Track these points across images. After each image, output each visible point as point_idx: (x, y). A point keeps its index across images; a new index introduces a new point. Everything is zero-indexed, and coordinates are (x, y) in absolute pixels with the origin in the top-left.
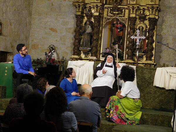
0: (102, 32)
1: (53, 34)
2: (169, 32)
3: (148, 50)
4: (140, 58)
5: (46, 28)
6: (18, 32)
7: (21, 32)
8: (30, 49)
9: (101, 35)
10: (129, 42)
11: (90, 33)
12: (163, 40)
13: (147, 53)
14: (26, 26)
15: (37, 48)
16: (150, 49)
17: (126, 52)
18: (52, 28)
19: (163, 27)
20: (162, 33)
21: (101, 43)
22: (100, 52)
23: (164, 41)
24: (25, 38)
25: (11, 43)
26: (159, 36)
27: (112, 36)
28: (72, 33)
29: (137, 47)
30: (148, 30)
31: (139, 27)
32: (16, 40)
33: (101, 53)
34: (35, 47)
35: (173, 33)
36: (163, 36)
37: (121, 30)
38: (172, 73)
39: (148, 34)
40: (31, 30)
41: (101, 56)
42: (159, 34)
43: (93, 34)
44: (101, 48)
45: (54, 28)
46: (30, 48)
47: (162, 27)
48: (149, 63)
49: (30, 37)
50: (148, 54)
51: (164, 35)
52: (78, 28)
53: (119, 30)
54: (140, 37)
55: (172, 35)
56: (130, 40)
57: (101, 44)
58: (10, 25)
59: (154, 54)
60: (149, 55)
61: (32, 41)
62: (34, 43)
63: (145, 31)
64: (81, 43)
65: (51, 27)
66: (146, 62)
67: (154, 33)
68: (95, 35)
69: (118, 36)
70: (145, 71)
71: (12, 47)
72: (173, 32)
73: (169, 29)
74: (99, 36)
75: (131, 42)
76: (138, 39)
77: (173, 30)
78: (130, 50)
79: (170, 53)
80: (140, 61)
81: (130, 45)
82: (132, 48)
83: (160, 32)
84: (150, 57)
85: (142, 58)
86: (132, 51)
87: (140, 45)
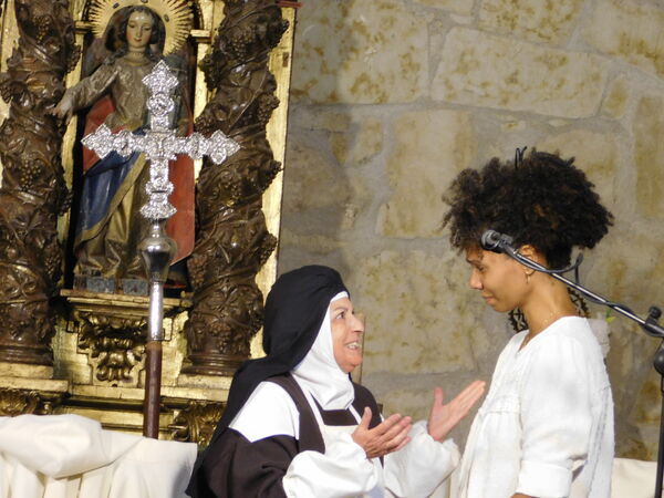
2: (424, 74)
3: (209, 266)
4: (124, 350)
10: (13, 172)
12: (358, 150)
13: (201, 293)
19: (363, 18)
20: (345, 83)
23: (366, 160)
26: (317, 106)
29: (154, 246)
30: (215, 56)
31: (122, 19)
35: (458, 81)
36: (356, 115)
39: (211, 87)
42: (315, 94)
47: (349, 21)
50: (215, 299)
51: (375, 98)
54: (176, 146)
55: (446, 105)
56: (25, 157)
60: (221, 320)
66: (197, 395)
67: (271, 83)
72: (463, 69)
73: (419, 41)
75: (36, 178)
76: (161, 159)
77: (463, 54)
78: (19, 255)
79: (434, 292)
80: (127, 379)
81: (20, 210)
82: (40, 244)
83: (324, 69)
84: (233, 332)
85: (140, 349)
86: (44, 276)
87: (128, 212)
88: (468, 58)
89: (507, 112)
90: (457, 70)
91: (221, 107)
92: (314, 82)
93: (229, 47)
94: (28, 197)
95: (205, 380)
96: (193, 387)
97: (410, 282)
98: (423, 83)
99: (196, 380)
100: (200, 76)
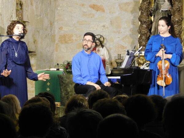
1: (98, 14)
5: (83, 5)
6: (41, 16)
7: (45, 15)
8: (57, 44)
11: (167, 11)
14: (50, 4)
15: (70, 42)
18: (94, 5)
24: (49, 25)
25: (33, 35)
28: (132, 12)
32: (38, 30)
34: (65, 39)
40: (57, 9)
43: (172, 13)
45: (99, 5)
46: (57, 42)
49: (56, 23)
52: (145, 3)
58: (31, 4)
61: (61, 28)
62: (62, 32)
64: (153, 30)
65: (92, 4)
71: (34, 42)
74: (182, 15)
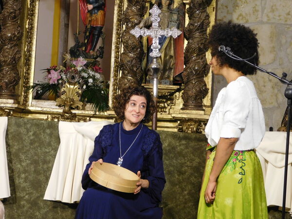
0: (33, 15)
2: (260, 13)
3: (188, 75)
4: (164, 102)
9: (31, 24)
10: (126, 47)
13: (187, 84)
16: (196, 71)
17: (115, 80)
20: (235, 17)
21: (29, 51)
22: (28, 82)
27: (67, 26)
29: (154, 66)
30: (190, 7)
33: (32, 84)
35: (271, 15)
37: (97, 5)
38: (270, 152)
39: (190, 19)
41: (30, 96)
44: (29, 69)
48: (193, 117)
50: (190, 86)
53: (90, 7)
54: (161, 33)
55: (267, 23)
56: (130, 42)
57: (30, 55)
59: (209, 86)
60: (192, 92)
63: (178, 8)
66: (184, 116)
67: (208, 16)
68: (9, 23)
69: (89, 27)
70: (182, 147)
72: (273, 11)
73: (258, 3)
74: (22, 26)
75: (133, 49)
76: (156, 37)
77: (272, 6)
78: (128, 73)
79: (265, 82)
80: (165, 112)
81: (128, 59)
82: (135, 69)
83: (228, 13)
84: (196, 96)
85: (169, 102)
86: (137, 79)
87: (163, 59)
88: (274, 7)
89: (287, 24)
90: (271, 11)
91: (191, 24)
92: (225, 17)
93: (194, 5)
94: (131, 55)
95: (188, 111)
96: (184, 113)
97: (257, 79)
98: (260, 16)
99: (185, 111)
100: (187, 15)
